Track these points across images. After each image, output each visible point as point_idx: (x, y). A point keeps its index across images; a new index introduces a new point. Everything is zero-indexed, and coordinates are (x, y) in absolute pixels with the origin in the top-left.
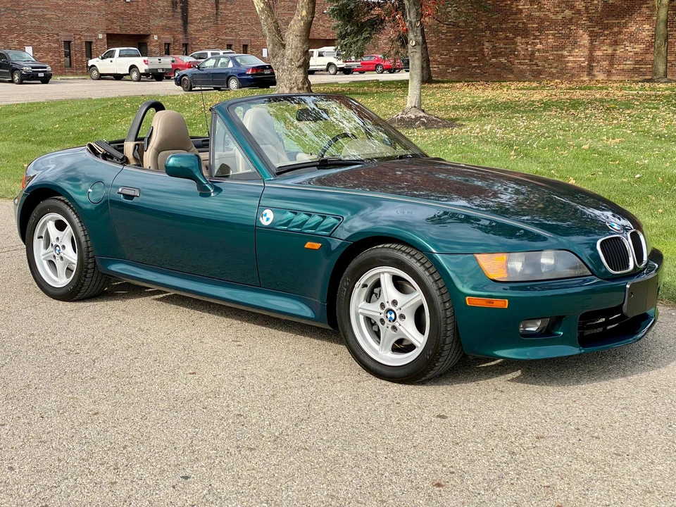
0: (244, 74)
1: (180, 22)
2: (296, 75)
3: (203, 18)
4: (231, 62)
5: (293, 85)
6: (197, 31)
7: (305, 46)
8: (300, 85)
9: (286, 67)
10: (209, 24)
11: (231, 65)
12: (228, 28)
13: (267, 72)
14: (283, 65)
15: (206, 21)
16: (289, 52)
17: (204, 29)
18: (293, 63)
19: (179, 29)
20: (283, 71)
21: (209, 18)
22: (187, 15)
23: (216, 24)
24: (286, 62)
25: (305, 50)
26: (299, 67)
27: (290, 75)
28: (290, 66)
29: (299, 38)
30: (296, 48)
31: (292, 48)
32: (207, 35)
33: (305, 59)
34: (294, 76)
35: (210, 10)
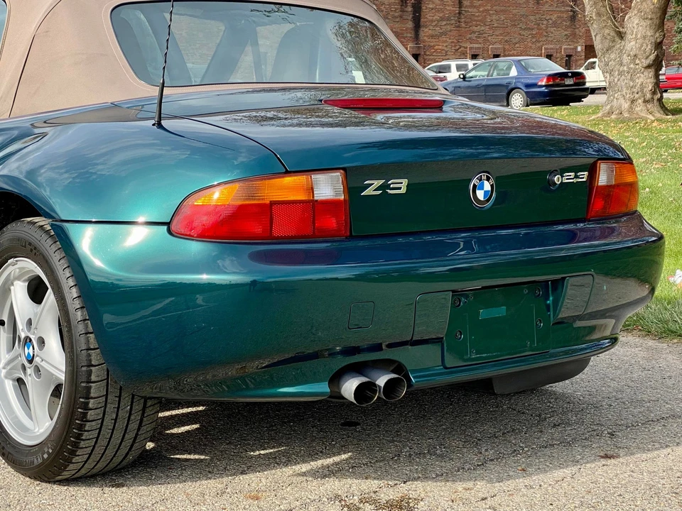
0: (535, 85)
1: (410, 25)
2: (641, 80)
3: (442, 19)
4: (514, 67)
5: (637, 96)
6: (432, 36)
7: (657, 35)
8: (648, 96)
9: (625, 68)
10: (449, 28)
11: (514, 72)
12: (474, 32)
13: (569, 82)
14: (621, 65)
15: (445, 23)
16: (631, 45)
17: (442, 34)
18: (637, 62)
19: (409, 35)
20: (621, 74)
21: (448, 19)
22: (420, 15)
23: (459, 27)
24: (626, 59)
25: (659, 40)
26: (649, 67)
27: (631, 79)
28: (632, 66)
29: (649, 22)
30: (644, 37)
31: (636, 39)
32: (446, 42)
33: (657, 55)
34: (639, 81)
35: (451, 8)
